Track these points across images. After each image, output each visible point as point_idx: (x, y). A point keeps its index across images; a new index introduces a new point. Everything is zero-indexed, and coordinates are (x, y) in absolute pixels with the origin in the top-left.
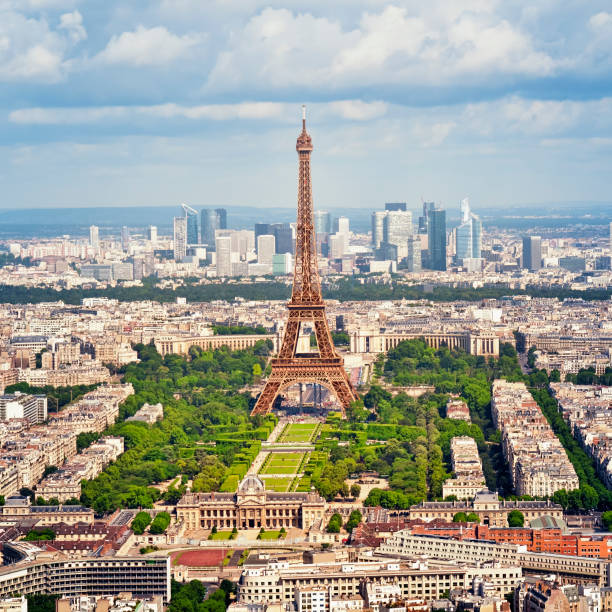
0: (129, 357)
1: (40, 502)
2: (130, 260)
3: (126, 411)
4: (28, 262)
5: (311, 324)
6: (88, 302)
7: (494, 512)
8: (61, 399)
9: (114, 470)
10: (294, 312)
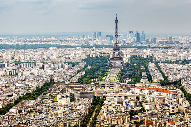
0: (85, 57)
1: (71, 82)
2: (85, 41)
3: (85, 66)
4: (67, 41)
5: (117, 52)
6: (77, 48)
7: (150, 85)
8: (74, 64)
9: (83, 77)
10: (114, 50)
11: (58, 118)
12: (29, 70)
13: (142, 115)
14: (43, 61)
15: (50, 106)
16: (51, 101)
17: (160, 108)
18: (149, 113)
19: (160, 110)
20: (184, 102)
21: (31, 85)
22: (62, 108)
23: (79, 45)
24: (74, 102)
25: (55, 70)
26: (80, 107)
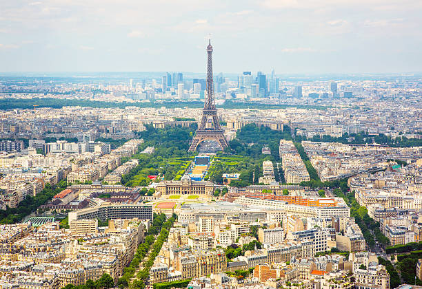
0: (141, 128)
1: (106, 183)
2: (145, 92)
3: (141, 148)
4: (107, 92)
5: (211, 117)
6: (127, 108)
7: (278, 190)
8: (116, 143)
9: (134, 172)
10: (205, 113)
11: (65, 266)
12: (10, 157)
13: (254, 256)
14: (48, 136)
15: (50, 237)
16: (54, 227)
17: (295, 240)
18: (269, 252)
19: (293, 245)
20: (349, 228)
21: (11, 191)
22: (76, 241)
23: (132, 101)
24: (107, 227)
25: (72, 158)
26: (118, 239)
